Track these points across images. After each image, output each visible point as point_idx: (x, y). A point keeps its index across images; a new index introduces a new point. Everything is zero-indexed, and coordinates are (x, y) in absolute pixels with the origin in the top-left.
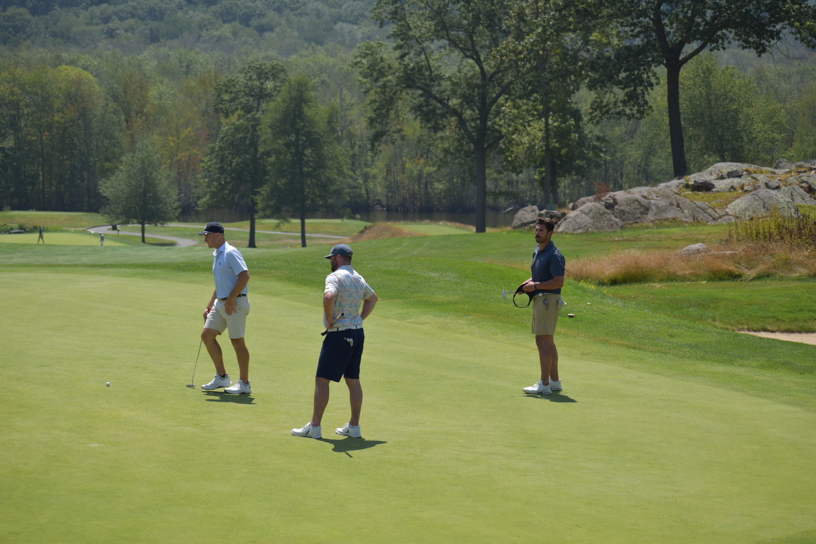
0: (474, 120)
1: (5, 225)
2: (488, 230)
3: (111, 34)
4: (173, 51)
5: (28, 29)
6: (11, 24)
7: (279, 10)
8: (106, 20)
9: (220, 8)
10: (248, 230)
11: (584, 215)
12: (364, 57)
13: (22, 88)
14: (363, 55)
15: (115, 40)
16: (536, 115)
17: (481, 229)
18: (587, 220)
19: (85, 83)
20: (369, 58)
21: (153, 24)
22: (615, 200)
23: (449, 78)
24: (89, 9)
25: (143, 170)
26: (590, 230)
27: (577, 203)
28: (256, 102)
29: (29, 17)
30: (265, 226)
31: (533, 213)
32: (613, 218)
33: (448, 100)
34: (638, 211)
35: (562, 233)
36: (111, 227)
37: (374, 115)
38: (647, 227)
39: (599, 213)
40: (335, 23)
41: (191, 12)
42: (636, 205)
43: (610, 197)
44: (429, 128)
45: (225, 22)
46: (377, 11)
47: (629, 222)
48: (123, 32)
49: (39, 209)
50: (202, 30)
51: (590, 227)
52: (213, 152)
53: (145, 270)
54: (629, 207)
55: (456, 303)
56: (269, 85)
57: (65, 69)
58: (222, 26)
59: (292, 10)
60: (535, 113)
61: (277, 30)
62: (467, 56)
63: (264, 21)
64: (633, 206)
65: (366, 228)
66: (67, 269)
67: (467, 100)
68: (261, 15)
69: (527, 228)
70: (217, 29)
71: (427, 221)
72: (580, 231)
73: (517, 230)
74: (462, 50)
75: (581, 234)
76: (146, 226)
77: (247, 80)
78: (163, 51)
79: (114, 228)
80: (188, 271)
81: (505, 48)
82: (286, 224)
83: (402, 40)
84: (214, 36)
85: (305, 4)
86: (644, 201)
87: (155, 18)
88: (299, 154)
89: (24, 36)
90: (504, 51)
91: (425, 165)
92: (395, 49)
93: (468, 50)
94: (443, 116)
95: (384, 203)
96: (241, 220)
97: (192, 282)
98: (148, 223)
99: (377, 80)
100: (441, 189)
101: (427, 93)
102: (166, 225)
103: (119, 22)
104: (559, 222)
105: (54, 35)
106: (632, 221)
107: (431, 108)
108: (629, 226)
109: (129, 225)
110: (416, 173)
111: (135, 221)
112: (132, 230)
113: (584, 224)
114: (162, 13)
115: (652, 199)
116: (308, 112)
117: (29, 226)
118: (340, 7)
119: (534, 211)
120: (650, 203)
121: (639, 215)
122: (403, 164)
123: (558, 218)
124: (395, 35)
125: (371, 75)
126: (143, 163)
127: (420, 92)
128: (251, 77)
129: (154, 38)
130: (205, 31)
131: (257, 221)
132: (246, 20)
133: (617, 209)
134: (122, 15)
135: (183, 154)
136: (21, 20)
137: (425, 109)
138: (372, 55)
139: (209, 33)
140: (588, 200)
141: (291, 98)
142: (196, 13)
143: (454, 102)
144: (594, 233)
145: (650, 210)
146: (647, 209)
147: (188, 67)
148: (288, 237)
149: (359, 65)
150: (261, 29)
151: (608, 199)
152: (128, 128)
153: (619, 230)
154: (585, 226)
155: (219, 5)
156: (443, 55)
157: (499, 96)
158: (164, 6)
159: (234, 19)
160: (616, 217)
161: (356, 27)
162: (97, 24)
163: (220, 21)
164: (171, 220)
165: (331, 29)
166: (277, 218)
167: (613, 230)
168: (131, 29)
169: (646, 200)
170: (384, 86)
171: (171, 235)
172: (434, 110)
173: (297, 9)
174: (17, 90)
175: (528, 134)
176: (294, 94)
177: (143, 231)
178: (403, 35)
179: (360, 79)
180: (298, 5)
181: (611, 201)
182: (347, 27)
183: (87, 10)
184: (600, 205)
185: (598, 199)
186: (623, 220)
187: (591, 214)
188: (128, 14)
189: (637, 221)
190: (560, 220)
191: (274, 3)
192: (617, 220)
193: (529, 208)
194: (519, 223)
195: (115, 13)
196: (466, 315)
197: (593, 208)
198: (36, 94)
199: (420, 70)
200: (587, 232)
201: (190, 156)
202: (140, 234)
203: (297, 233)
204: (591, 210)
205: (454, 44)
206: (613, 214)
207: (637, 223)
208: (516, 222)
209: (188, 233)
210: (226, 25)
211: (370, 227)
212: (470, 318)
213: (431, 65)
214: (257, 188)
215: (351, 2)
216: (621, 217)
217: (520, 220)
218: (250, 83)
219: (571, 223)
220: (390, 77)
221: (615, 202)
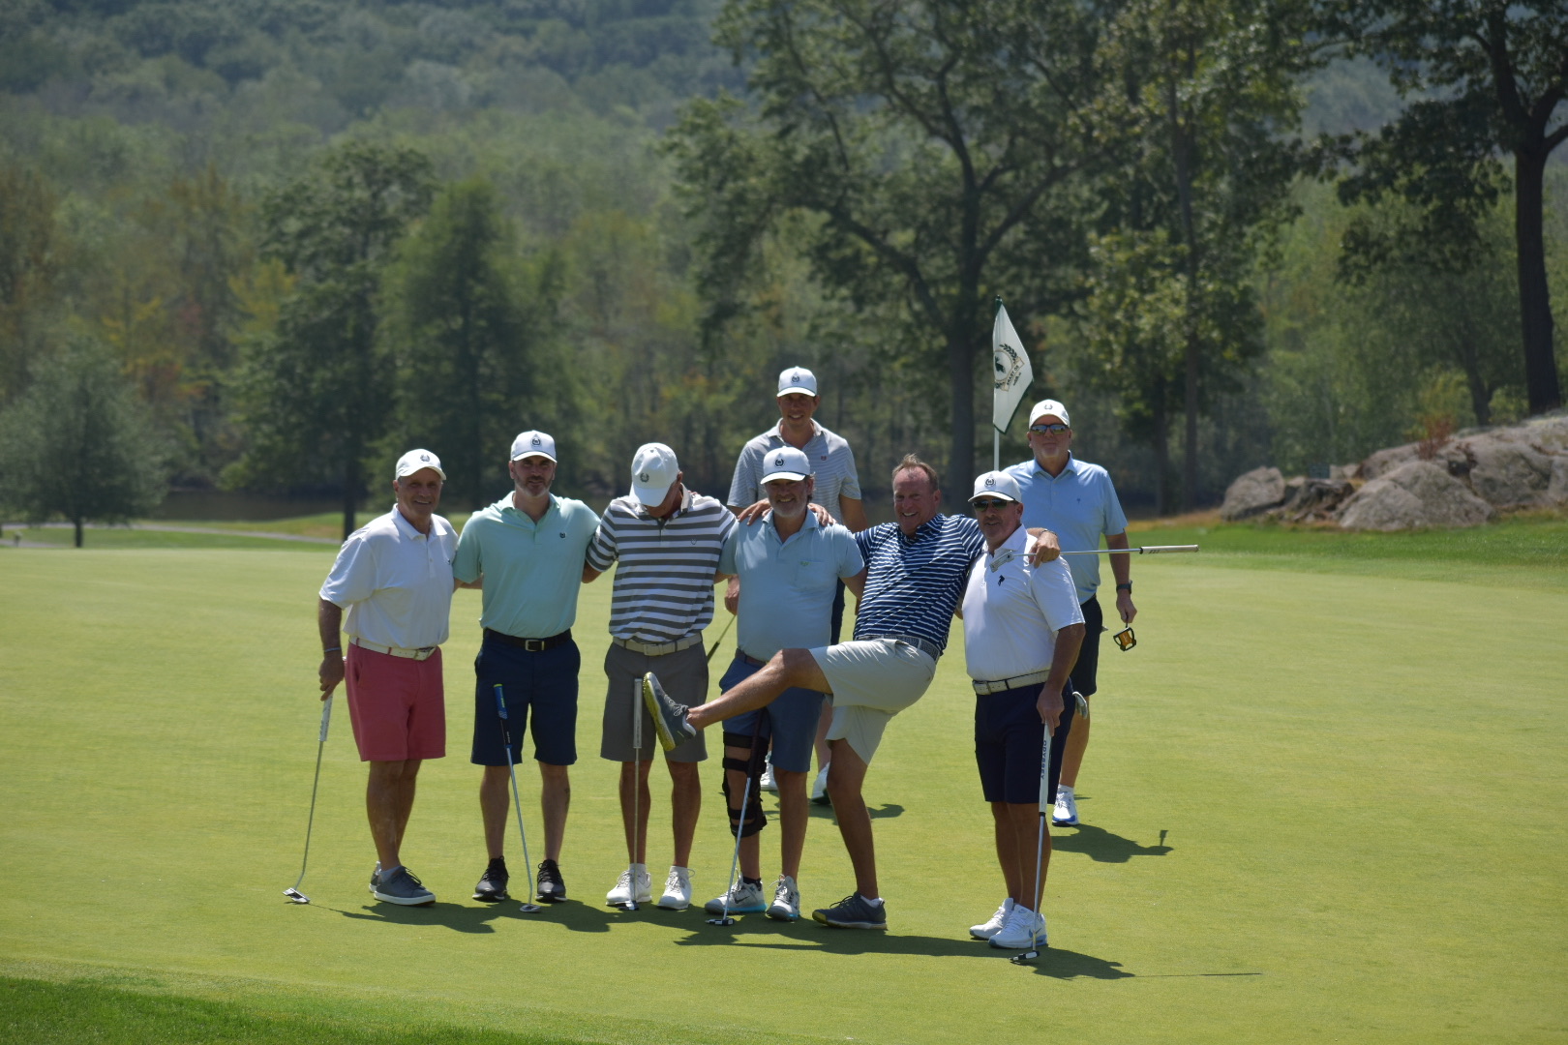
0: (946, 280)
7: (273, 29)
9: (134, 21)
11: (1400, 490)
12: (690, 134)
14: (688, 128)
16: (1169, 266)
18: (1409, 500)
20: (702, 134)
22: (1470, 456)
23: (892, 184)
25: (83, 398)
26: (1417, 523)
27: (1368, 463)
28: (360, 238)
31: (1272, 486)
32: (1469, 496)
33: (887, 233)
34: (1525, 481)
35: (1351, 530)
37: (709, 269)
38: (1550, 518)
39: (1436, 484)
41: (63, 31)
42: (1520, 465)
43: (1458, 448)
45: (145, 54)
46: (727, 26)
47: (1506, 506)
50: (92, 74)
51: (1418, 518)
52: (258, 353)
54: (1504, 472)
58: (139, 65)
59: (305, 28)
60: (1167, 261)
61: (271, 74)
62: (932, 134)
63: (240, 53)
64: (1513, 470)
67: (931, 236)
68: (233, 40)
69: (1261, 519)
70: (127, 71)
72: (1394, 526)
73: (1239, 523)
74: (922, 118)
75: (1397, 532)
76: (86, 526)
77: (338, 187)
81: (1099, 112)
83: (782, 93)
84: (123, 88)
85: (333, 16)
86: (1538, 459)
88: (467, 362)
92: (767, 114)
93: (937, 119)
94: (877, 270)
98: (88, 521)
99: (718, 187)
101: (840, 216)
102: (132, 527)
104: (1341, 507)
106: (1512, 505)
107: (848, 252)
108: (1505, 515)
109: (48, 526)
111: (60, 515)
112: (53, 537)
113: (1403, 511)
115: (1554, 453)
116: (497, 261)
118: (416, 23)
119: (1272, 480)
120: (1551, 462)
121: (1528, 491)
122: (654, 390)
123: (1337, 495)
124: (766, 84)
125: (706, 174)
126: (82, 378)
127: (826, 216)
128: (348, 179)
130: (98, 75)
131: (361, 517)
132: (196, 51)
133: (1476, 476)
135: (140, 361)
137: (833, 255)
138: (709, 128)
139: (108, 79)
141: (456, 231)
142: (77, 32)
143: (902, 238)
144: (1426, 531)
145: (1553, 479)
146: (1545, 477)
149: (678, 151)
150: (234, 74)
151: (1453, 454)
153: (1484, 524)
154: (1406, 514)
155: (130, 15)
157: (1008, 224)
159: (167, 48)
160: (1475, 494)
163: (134, 52)
164: (144, 514)
165: (398, 76)
167: (1469, 524)
169: (1543, 457)
170: (740, 198)
172: (856, 258)
173: (314, 27)
177: (78, 540)
178: (786, 84)
179: (679, 183)
180: (317, 17)
181: (1462, 458)
184: (1436, 468)
185: (1428, 453)
186: (1493, 502)
187: (1417, 488)
189: (1525, 503)
190: (1342, 501)
191: (261, 11)
192: (1480, 501)
193: (1261, 473)
194: (1240, 507)
197: (1422, 473)
199: (824, 163)
200: (1409, 529)
201: (155, 366)
204: (1416, 479)
206: (1469, 487)
207: (1524, 508)
208: (1231, 505)
210: (149, 63)
213: (847, 153)
214: (371, 437)
215: (441, 12)
216: (1486, 496)
217: (1242, 500)
218: (345, 195)
219: (1371, 507)
220: (753, 181)
221: (1472, 460)
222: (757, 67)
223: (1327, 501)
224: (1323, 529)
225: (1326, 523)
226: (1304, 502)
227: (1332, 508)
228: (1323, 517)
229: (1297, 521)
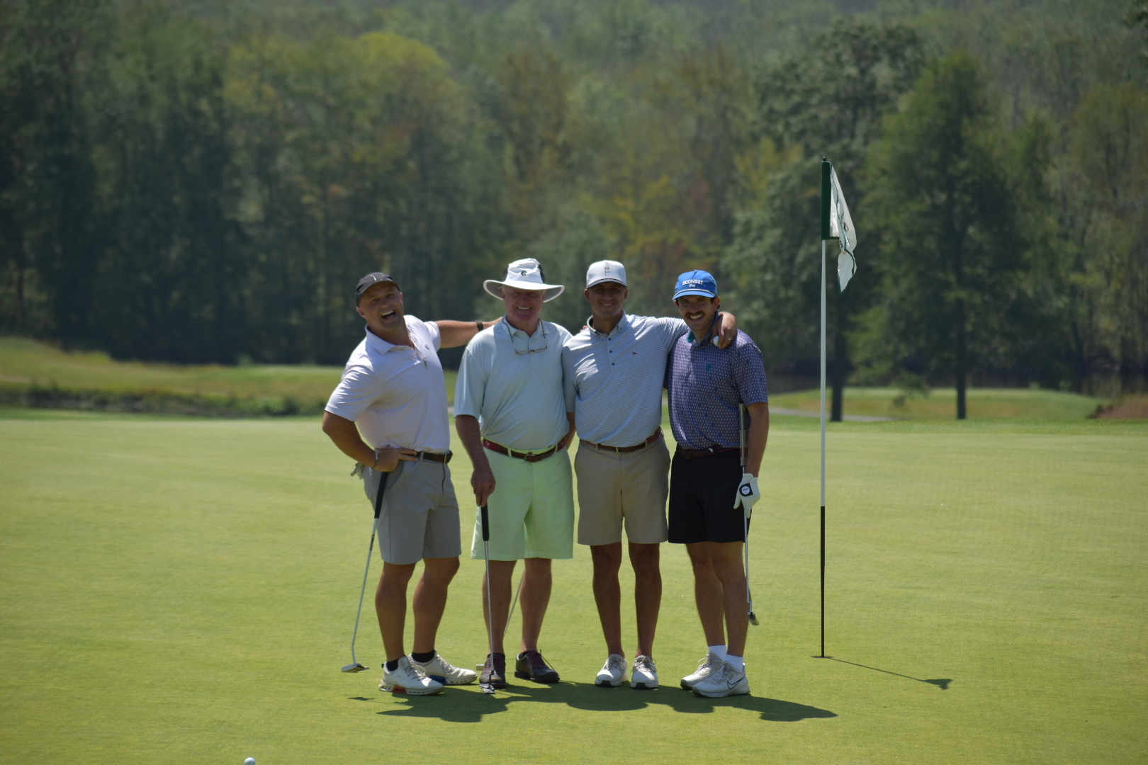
1: (251, 398)
13: (280, 83)
19: (424, 74)
30: (868, 404)
56: (883, 73)
57: (377, 42)
65: (1097, 410)
77: (829, 64)
82: (920, 400)
95: (1116, 353)
128: (838, 56)
131: (848, 393)
135: (649, 238)
147: (635, 38)
152: (522, 177)
166: (901, 384)
176: (947, 94)
198: (312, 97)
201: (664, 242)
211: (1112, 408)
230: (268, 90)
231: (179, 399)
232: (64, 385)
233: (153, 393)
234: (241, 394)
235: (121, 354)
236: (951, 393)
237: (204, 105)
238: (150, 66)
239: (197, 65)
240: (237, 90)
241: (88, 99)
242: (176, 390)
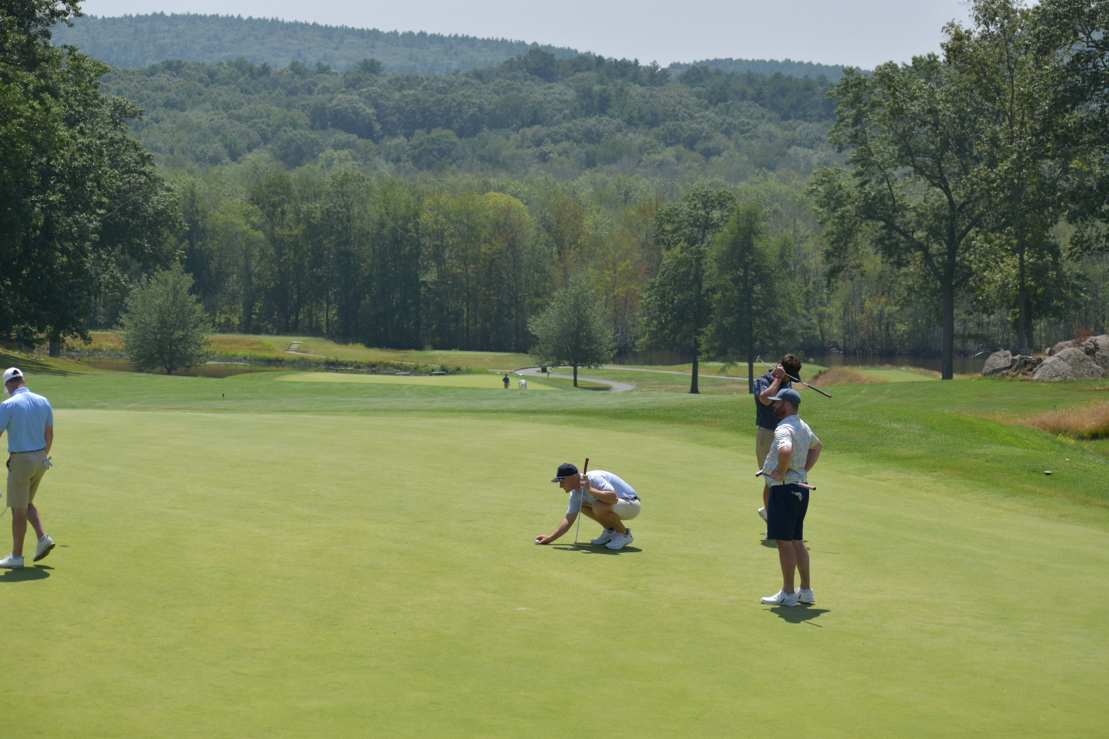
0: (941, 255)
1: (426, 366)
2: (955, 376)
3: (544, 158)
4: (610, 177)
5: (453, 153)
6: (435, 147)
7: (727, 132)
8: (539, 143)
9: (663, 130)
10: (690, 374)
11: (1062, 361)
12: (821, 185)
13: (447, 216)
14: (819, 182)
15: (548, 165)
16: (1010, 250)
17: (948, 375)
18: (1065, 366)
19: (515, 212)
20: (826, 185)
21: (590, 148)
22: (1096, 345)
23: (914, 209)
24: (520, 132)
25: (576, 307)
26: (1069, 377)
27: (1054, 348)
28: (701, 233)
29: (455, 139)
30: (709, 370)
31: (1006, 359)
32: (1094, 365)
33: (913, 232)
35: (1037, 380)
36: (540, 369)
37: (830, 249)
39: (1079, 359)
40: (789, 147)
41: (631, 135)
43: (1091, 341)
44: (891, 263)
45: (668, 145)
46: (835, 134)
48: (556, 155)
49: (462, 349)
50: (642, 154)
51: (1069, 375)
52: (652, 287)
53: (578, 417)
55: (921, 457)
56: (716, 214)
57: (494, 196)
58: (664, 150)
59: (742, 132)
60: (1009, 248)
61: (725, 154)
62: (934, 185)
63: (711, 144)
65: (820, 373)
66: (493, 415)
67: (934, 232)
68: (708, 138)
69: (998, 375)
70: (659, 153)
71: (888, 366)
72: (1057, 379)
73: (988, 377)
74: (929, 177)
75: (1058, 382)
76: (579, 367)
77: (691, 209)
78: (600, 176)
79: (544, 370)
80: (626, 418)
81: (976, 176)
82: (732, 368)
83: (863, 166)
84: (656, 161)
85: (755, 126)
87: (592, 141)
88: (748, 291)
89: (450, 160)
90: (975, 179)
91: (887, 304)
92: (855, 176)
93: (936, 178)
94: (907, 250)
95: (841, 345)
96: (683, 362)
97: (630, 431)
98: (580, 365)
99: (834, 210)
100: (904, 331)
101: (890, 226)
102: (600, 368)
103: (552, 145)
104: (1035, 369)
105: (482, 159)
107: (894, 241)
109: (559, 367)
110: (876, 312)
111: (566, 363)
112: (563, 373)
113: (1062, 372)
114: (600, 135)
116: (758, 244)
117: (451, 367)
118: (795, 129)
119: (1006, 356)
122: (862, 302)
123: (1033, 364)
124: (855, 161)
125: (829, 204)
126: (576, 299)
127: (882, 223)
128: (695, 205)
129: (590, 162)
130: (646, 155)
131: (699, 363)
132: (691, 143)
133: (1098, 355)
134: (556, 137)
135: (620, 289)
136: (447, 142)
137: (887, 242)
138: (829, 182)
139: (650, 157)
140: (1067, 345)
141: (739, 229)
142: (637, 135)
143: (919, 235)
144: (1072, 381)
147: (627, 194)
148: (734, 382)
149: (815, 193)
150: (708, 154)
151: (1088, 344)
152: (561, 260)
153: (1100, 378)
155: (661, 127)
156: (908, 183)
157: (969, 228)
158: (601, 127)
159: (677, 142)
160: (1097, 364)
161: (811, 152)
162: (529, 147)
163: (662, 144)
164: (606, 362)
165: (784, 154)
166: (722, 362)
167: (1093, 378)
168: (566, 152)
170: (842, 217)
171: (606, 379)
172: (897, 244)
173: (747, 131)
174: (441, 218)
175: (1001, 271)
176: (743, 224)
177: (575, 374)
178: (864, 161)
179: (816, 208)
180: (748, 127)
181: (1092, 346)
182: (801, 151)
183: (518, 132)
184: (1079, 351)
185: (1078, 344)
186: (1105, 367)
187: (1070, 361)
188: (562, 136)
190: (1035, 366)
191: (722, 124)
192: (1099, 367)
193: (1002, 353)
194: (990, 369)
195: (548, 135)
196: (931, 471)
197: (1072, 353)
198: (461, 222)
199: (882, 199)
200: (1065, 380)
201: (628, 291)
202: (572, 377)
203: (745, 377)
204: (1070, 356)
205: (920, 171)
206: (1094, 361)
208: (987, 368)
209: (624, 376)
210: (669, 149)
211: (825, 372)
212: (936, 474)
213: (895, 194)
214: (701, 327)
215: (807, 124)
216: (1102, 364)
217: (991, 366)
218: (694, 213)
219: (1047, 370)
220: (849, 207)
221: (1097, 348)
222: (851, 153)
223: (1029, 366)
224: (1025, 380)
225: (1026, 377)
226: (1018, 367)
227: (1031, 370)
228: (1026, 374)
229: (1014, 376)
230: (440, 217)
231: (393, 366)
232: (341, 359)
233: (381, 363)
234: (421, 364)
235: (370, 345)
236: (746, 364)
237: (410, 225)
238: (387, 209)
239: (408, 207)
240: (426, 218)
241: (358, 223)
242: (392, 362)
